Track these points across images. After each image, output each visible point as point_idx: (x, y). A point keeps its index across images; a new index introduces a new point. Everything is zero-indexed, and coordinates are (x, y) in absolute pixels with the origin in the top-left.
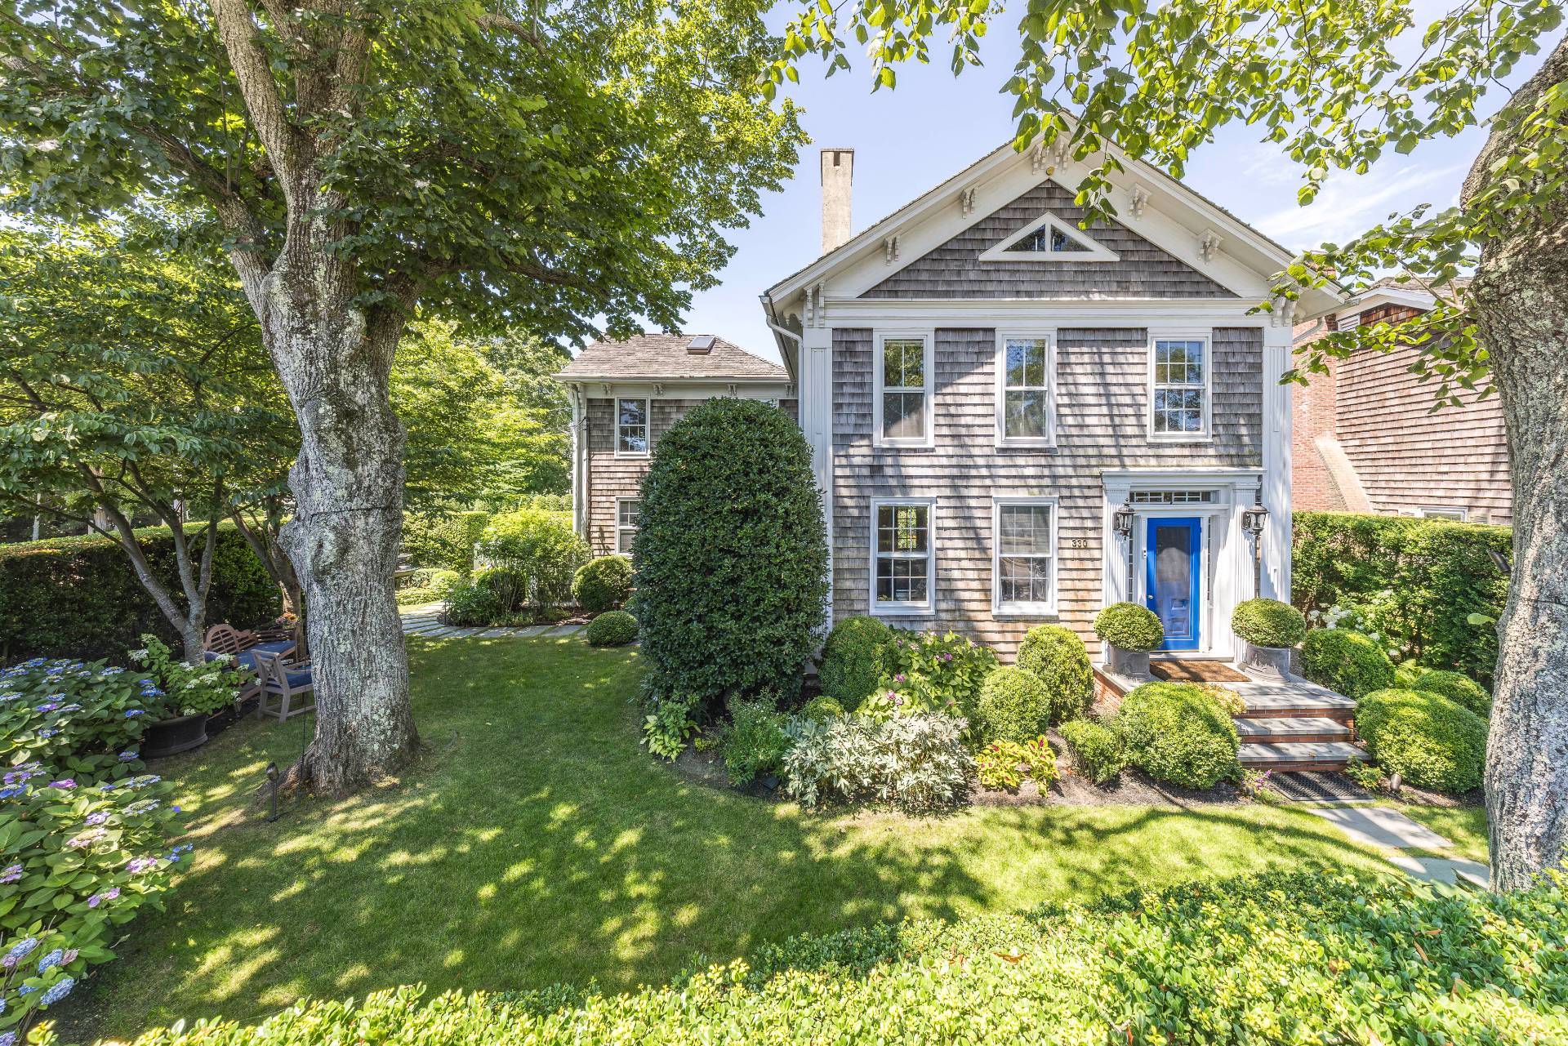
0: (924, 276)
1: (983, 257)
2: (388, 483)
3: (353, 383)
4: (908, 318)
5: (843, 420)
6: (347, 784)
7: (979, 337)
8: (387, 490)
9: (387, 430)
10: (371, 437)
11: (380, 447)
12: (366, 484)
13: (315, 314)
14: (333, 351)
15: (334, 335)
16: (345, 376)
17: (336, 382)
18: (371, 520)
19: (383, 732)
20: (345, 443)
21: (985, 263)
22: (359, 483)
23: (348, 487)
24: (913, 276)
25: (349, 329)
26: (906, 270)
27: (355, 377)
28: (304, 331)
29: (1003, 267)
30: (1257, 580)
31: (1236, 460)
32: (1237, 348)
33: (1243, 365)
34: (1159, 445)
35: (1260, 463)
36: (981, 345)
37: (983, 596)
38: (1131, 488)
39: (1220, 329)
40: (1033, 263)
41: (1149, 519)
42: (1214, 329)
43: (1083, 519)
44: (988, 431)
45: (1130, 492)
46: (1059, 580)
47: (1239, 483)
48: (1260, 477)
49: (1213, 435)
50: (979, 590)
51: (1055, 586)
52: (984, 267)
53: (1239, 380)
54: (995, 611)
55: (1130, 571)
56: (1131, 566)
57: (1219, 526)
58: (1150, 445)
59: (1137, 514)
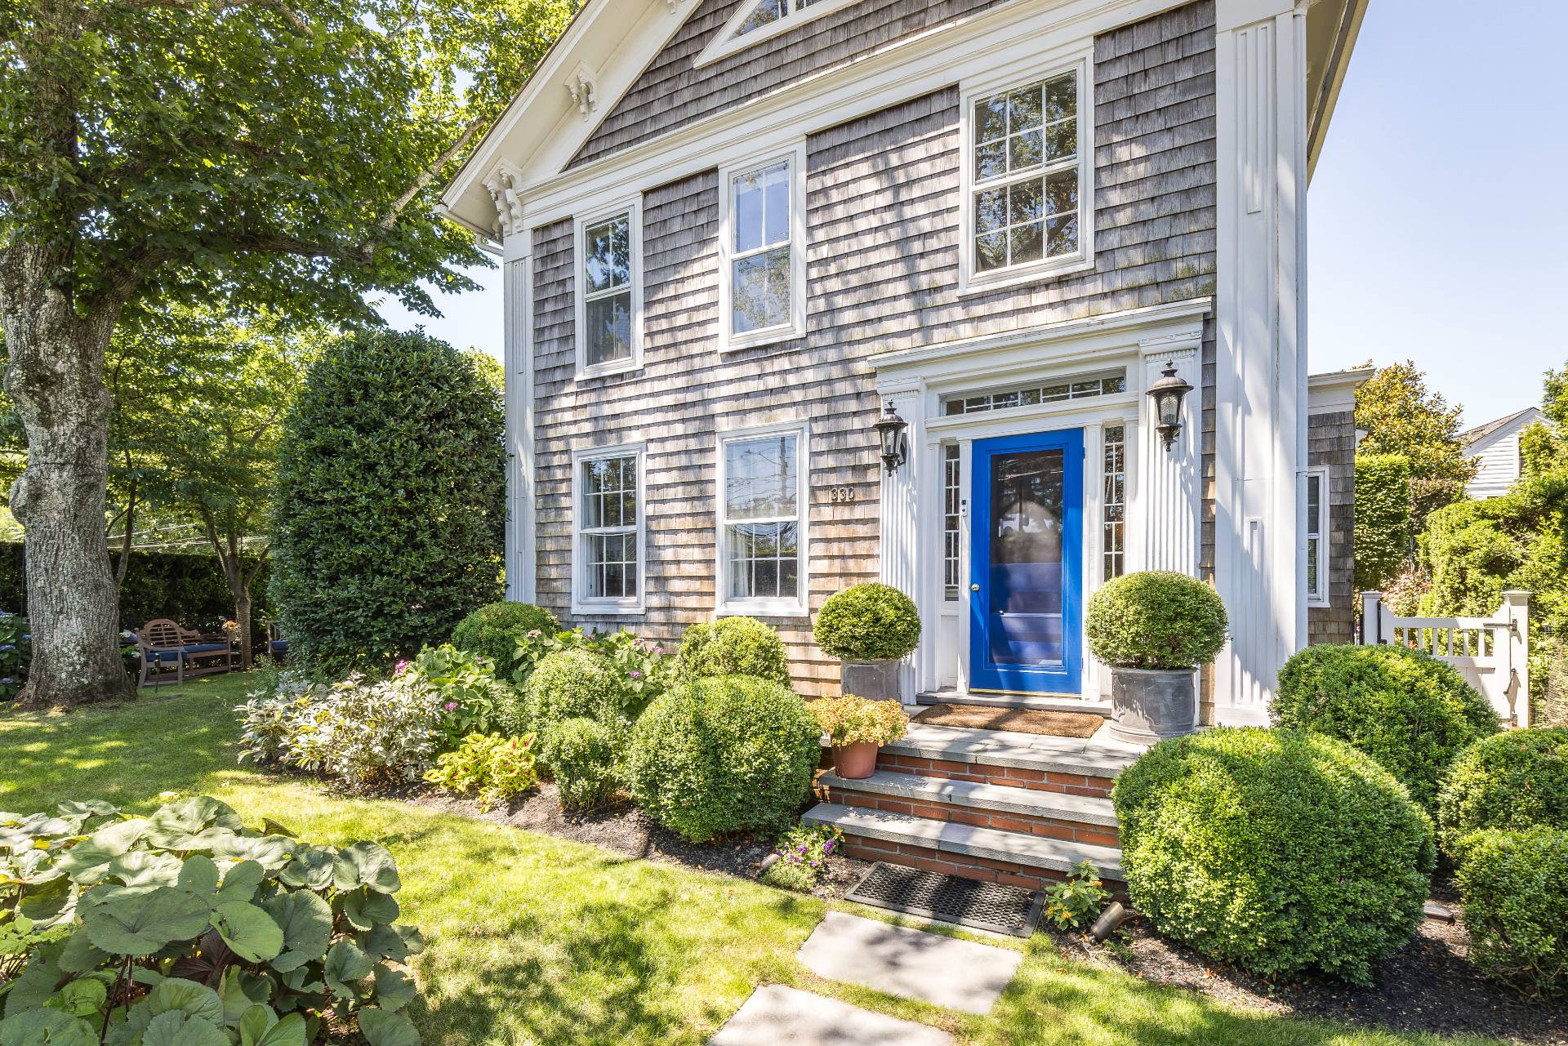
0: (630, 120)
1: (698, 62)
2: (82, 443)
3: (55, 354)
4: (608, 187)
5: (545, 350)
6: (36, 700)
7: (698, 186)
8: (80, 448)
9: (84, 395)
10: (69, 401)
11: (76, 411)
12: (61, 442)
13: (22, 296)
14: (33, 325)
15: (33, 311)
16: (45, 347)
17: (37, 352)
18: (65, 474)
19: (72, 664)
20: (39, 405)
21: (704, 69)
22: (54, 440)
23: (45, 443)
24: (617, 126)
25: (45, 306)
26: (610, 119)
27: (57, 349)
28: (12, 311)
29: (728, 66)
30: (1207, 545)
31: (1153, 294)
32: (1153, 60)
33: (1168, 91)
34: (982, 298)
35: (1211, 290)
36: (702, 198)
37: (705, 587)
38: (929, 386)
39: (1112, 34)
40: (769, 42)
41: (975, 442)
42: (1098, 37)
43: (848, 451)
44: (710, 330)
45: (942, 398)
46: (811, 558)
47: (1152, 342)
48: (1209, 321)
49: (1099, 254)
50: (700, 578)
51: (805, 568)
52: (703, 77)
53: (1158, 123)
54: (720, 610)
55: (952, 545)
56: (956, 535)
57: (1127, 443)
58: (966, 301)
59: (948, 435)
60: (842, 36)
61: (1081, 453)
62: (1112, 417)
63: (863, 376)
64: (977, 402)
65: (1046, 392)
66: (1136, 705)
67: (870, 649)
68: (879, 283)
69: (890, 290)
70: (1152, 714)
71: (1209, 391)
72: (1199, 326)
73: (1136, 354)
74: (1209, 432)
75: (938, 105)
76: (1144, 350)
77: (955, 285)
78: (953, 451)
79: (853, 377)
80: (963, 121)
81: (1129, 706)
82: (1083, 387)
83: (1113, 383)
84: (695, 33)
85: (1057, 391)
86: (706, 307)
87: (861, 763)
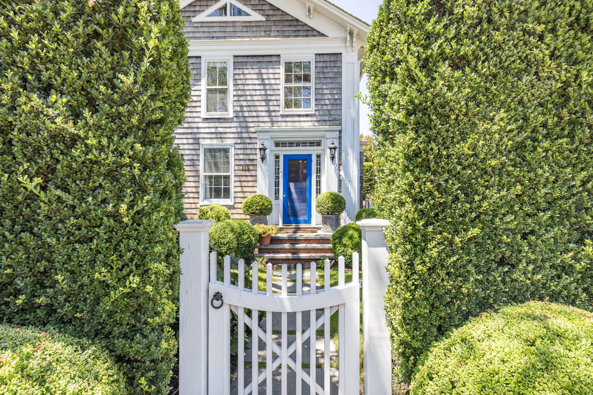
1: (194, 20)
7: (194, 61)
21: (195, 23)
29: (205, 25)
30: (340, 186)
31: (328, 123)
32: (328, 64)
33: (331, 73)
34: (287, 116)
35: (340, 124)
36: (194, 65)
37: (196, 195)
38: (271, 138)
39: (319, 55)
40: (220, 22)
41: (284, 155)
42: (316, 54)
43: (247, 154)
44: (198, 109)
45: (275, 142)
46: (235, 187)
47: (328, 135)
48: (340, 132)
49: (316, 110)
50: (193, 192)
51: (232, 190)
52: (195, 25)
53: (329, 81)
54: (201, 203)
55: (277, 184)
56: (278, 181)
57: (322, 159)
58: (282, 116)
59: (277, 152)
60: (245, 29)
61: (311, 161)
62: (319, 152)
63: (252, 133)
64: (284, 144)
65: (302, 143)
66: (328, 224)
67: (261, 213)
68: (257, 106)
69: (260, 109)
70: (331, 226)
71: (340, 148)
72: (338, 133)
73: (324, 137)
74: (340, 159)
75: (275, 59)
76: (327, 137)
77: (279, 111)
78: (277, 157)
79: (248, 132)
80: (281, 67)
81: (326, 224)
82: (312, 144)
83: (319, 144)
84: (192, 9)
85: (304, 144)
86: (196, 101)
87: (267, 241)
